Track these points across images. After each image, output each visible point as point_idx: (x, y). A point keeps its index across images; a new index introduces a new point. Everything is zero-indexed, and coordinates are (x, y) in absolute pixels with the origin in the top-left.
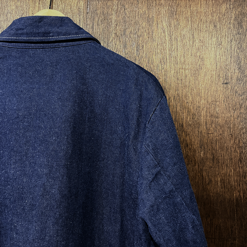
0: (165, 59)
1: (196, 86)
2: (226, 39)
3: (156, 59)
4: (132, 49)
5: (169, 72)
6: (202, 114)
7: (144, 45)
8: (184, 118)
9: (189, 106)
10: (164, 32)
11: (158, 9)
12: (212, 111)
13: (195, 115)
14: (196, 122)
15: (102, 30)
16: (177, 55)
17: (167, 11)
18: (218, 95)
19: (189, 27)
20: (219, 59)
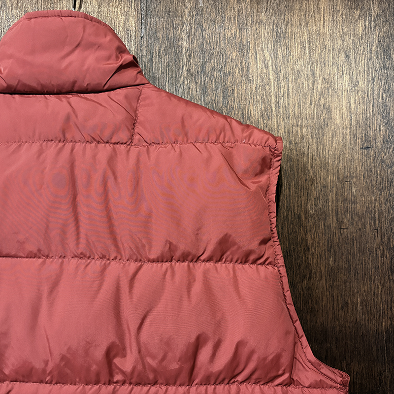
0: (270, 111)
1: (319, 153)
3: (255, 112)
4: (216, 95)
6: (330, 197)
7: (236, 88)
8: (301, 205)
9: (309, 185)
10: (267, 67)
11: (257, 29)
12: (346, 192)
13: (319, 199)
14: (320, 211)
16: (288, 104)
17: (269, 33)
18: (355, 166)
19: (305, 58)
20: (354, 109)
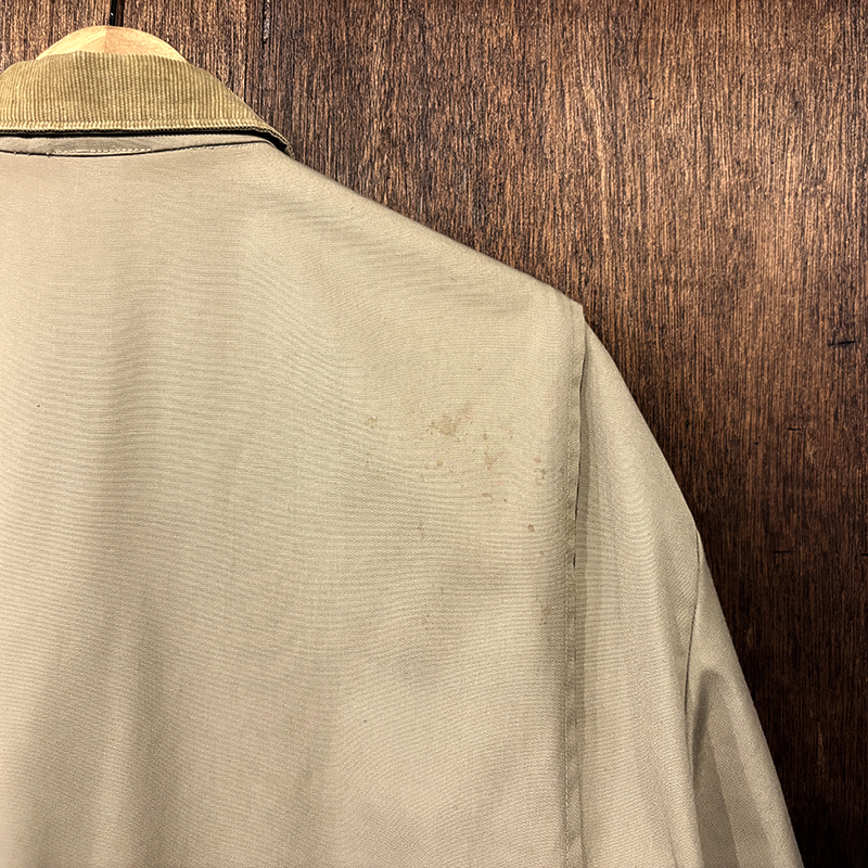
0: (596, 242)
1: (723, 354)
2: (841, 161)
3: (557, 242)
4: (456, 196)
5: (611, 296)
6: (749, 471)
7: (508, 181)
9: (694, 436)
10: (590, 128)
11: (564, 29)
12: (789, 456)
13: (721, 474)
14: (724, 505)
15: (327, 116)
16: (644, 226)
17: (598, 40)
18: (813, 390)
19: (690, 107)
20: (813, 241)
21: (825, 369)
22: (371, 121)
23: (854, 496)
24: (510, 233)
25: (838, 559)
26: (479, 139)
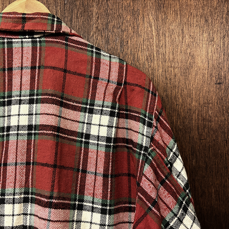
2: (218, 35)
5: (156, 71)
15: (81, 23)
21: (214, 90)
22: (93, 25)
23: (222, 124)
24: (130, 54)
25: (218, 141)
26: (122, 29)
